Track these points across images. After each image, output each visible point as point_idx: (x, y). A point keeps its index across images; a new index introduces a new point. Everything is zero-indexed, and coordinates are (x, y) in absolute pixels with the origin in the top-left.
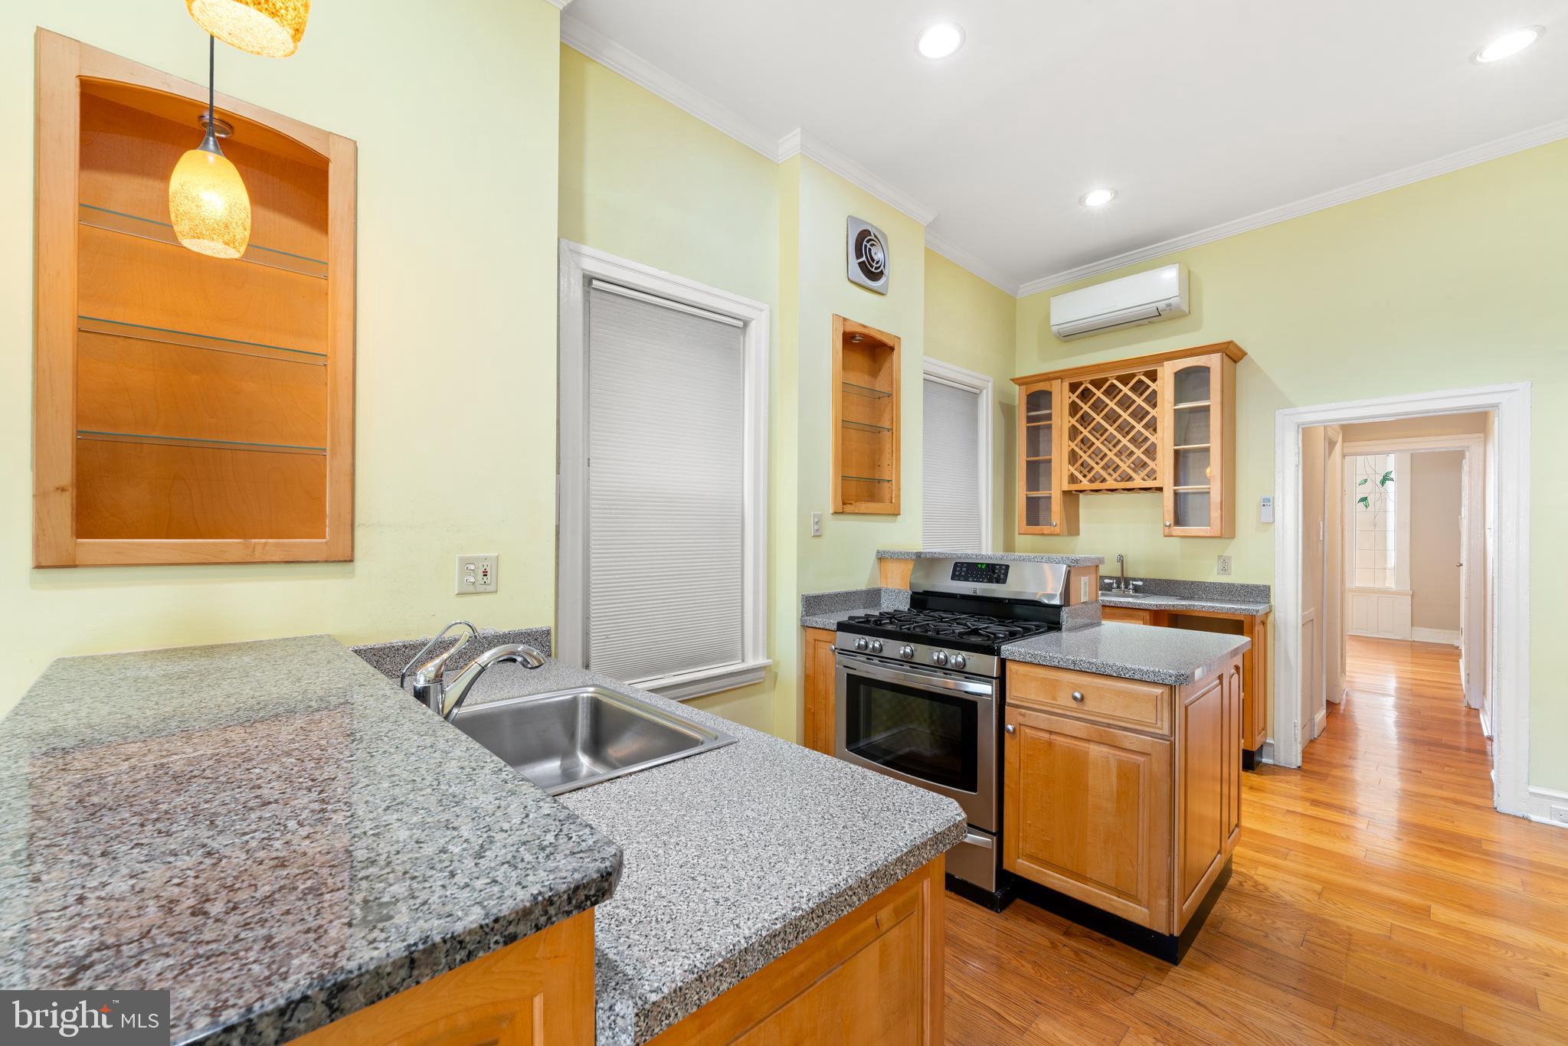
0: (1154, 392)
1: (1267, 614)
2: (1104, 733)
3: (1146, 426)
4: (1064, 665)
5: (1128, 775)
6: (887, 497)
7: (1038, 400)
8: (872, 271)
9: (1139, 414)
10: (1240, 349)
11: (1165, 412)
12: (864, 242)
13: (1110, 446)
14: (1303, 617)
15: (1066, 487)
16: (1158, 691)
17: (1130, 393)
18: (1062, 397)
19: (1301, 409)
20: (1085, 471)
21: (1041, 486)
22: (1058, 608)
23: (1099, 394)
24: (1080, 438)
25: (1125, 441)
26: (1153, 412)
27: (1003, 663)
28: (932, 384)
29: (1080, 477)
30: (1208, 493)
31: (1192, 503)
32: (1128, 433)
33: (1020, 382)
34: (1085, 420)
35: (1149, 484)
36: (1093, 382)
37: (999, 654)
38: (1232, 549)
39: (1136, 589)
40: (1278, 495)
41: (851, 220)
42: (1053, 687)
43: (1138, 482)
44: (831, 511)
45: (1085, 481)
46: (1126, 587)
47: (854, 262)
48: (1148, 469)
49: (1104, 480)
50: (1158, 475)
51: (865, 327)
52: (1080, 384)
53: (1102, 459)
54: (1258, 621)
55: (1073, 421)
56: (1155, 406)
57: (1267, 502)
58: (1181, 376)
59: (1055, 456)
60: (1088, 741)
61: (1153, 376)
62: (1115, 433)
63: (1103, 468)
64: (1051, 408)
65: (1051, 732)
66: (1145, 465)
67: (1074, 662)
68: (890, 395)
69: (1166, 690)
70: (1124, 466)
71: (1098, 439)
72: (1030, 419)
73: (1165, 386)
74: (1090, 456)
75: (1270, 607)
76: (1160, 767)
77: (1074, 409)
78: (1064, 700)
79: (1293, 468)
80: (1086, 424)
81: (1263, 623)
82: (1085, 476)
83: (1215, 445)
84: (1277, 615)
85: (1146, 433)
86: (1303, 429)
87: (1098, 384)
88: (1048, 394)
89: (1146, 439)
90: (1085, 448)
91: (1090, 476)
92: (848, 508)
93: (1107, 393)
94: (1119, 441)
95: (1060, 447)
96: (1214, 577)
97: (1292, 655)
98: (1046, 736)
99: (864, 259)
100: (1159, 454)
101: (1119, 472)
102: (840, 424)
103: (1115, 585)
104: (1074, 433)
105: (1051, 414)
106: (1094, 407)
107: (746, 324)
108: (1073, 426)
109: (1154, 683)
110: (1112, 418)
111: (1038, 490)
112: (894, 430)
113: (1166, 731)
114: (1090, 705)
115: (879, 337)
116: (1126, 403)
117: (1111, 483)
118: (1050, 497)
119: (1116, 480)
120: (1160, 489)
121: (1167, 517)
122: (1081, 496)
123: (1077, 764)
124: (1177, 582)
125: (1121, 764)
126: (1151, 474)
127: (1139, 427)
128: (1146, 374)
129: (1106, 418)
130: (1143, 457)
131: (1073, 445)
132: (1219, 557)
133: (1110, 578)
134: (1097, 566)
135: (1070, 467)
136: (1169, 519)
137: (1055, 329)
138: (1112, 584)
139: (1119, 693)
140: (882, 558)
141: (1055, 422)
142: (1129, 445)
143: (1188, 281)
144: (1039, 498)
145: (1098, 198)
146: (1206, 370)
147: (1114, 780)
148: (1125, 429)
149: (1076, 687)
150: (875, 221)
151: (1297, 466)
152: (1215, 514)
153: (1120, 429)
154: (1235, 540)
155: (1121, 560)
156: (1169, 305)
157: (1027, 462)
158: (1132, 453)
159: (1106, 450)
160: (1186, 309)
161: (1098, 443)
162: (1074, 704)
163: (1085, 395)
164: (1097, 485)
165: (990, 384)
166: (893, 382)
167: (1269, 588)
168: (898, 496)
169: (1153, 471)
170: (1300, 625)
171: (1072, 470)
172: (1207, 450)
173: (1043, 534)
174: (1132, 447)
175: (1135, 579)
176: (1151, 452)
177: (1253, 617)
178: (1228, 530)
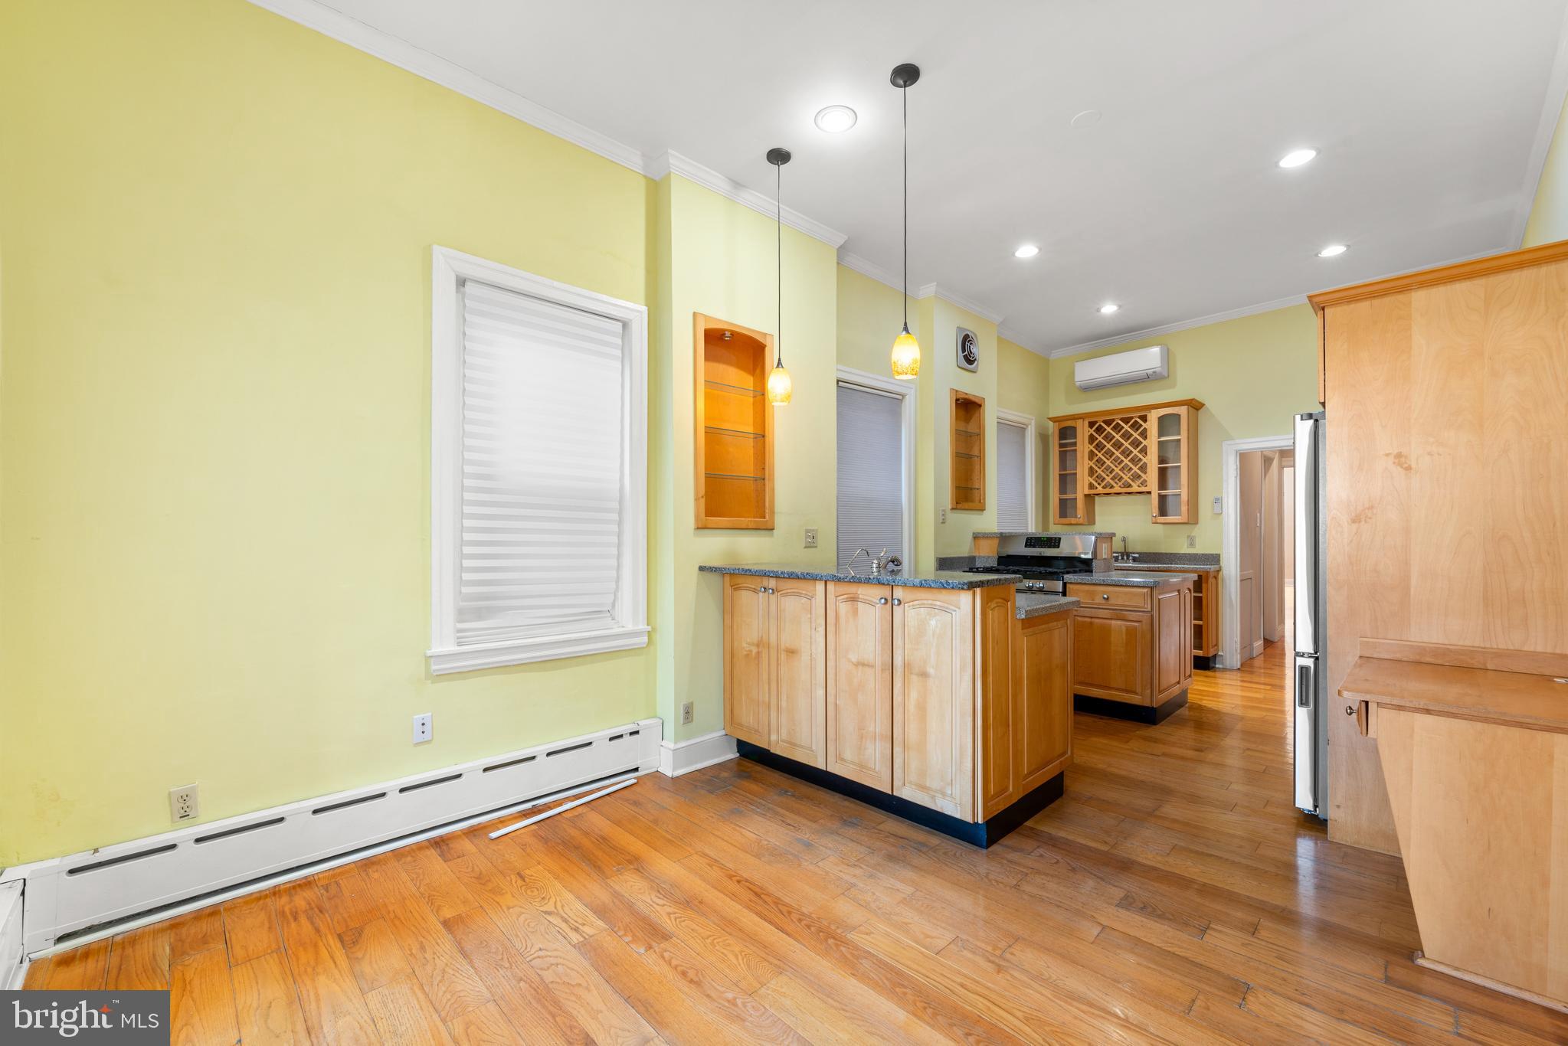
0: (1145, 429)
1: (1218, 571)
2: (1119, 614)
3: (1140, 452)
4: (1099, 583)
5: (1131, 633)
6: (977, 499)
7: (1066, 433)
8: (969, 359)
9: (1136, 444)
10: (1200, 403)
11: (1152, 442)
12: (966, 341)
13: (1116, 464)
14: (1241, 575)
15: (1087, 492)
16: (1145, 590)
17: (1129, 430)
18: (1083, 431)
19: (1237, 441)
20: (1099, 481)
21: (1068, 491)
22: (1091, 560)
23: (1109, 429)
24: (1096, 459)
25: (1126, 461)
26: (1144, 443)
27: (1065, 585)
28: (1002, 425)
29: (1096, 484)
30: (1180, 495)
31: (1170, 502)
32: (1128, 455)
33: (1054, 420)
34: (1099, 447)
35: (1143, 489)
36: (1105, 422)
37: (1063, 580)
38: (1195, 530)
39: (1135, 560)
40: (1224, 495)
41: (959, 329)
42: (1092, 594)
43: (1135, 488)
44: (950, 507)
45: (1100, 488)
46: (1128, 559)
47: (961, 355)
48: (1142, 479)
49: (1112, 487)
50: (1148, 483)
51: (966, 394)
52: (1096, 422)
53: (1111, 473)
54: (1211, 575)
55: (1091, 447)
56: (1145, 438)
57: (1218, 501)
58: (1162, 420)
59: (1079, 471)
60: (1112, 619)
61: (1144, 419)
62: (1120, 455)
63: (1111, 479)
64: (1076, 438)
65: (1091, 618)
66: (1139, 477)
67: (1103, 580)
68: (979, 435)
69: (1149, 590)
70: (1126, 478)
71: (1108, 459)
72: (1061, 446)
73: (1152, 426)
74: (1103, 471)
75: (1220, 567)
76: (1146, 627)
77: (1092, 439)
78: (1098, 600)
79: (1233, 478)
80: (1099, 449)
81: (1216, 578)
82: (1099, 484)
83: (1184, 464)
84: (1224, 572)
85: (1140, 456)
86: (1240, 454)
87: (1108, 423)
88: (1074, 429)
89: (1140, 460)
90: (1099, 465)
91: (1103, 484)
92: (959, 506)
93: (1114, 428)
94: (1122, 461)
95: (1082, 466)
96: (1184, 549)
97: (1233, 597)
98: (1089, 620)
99: (966, 352)
100: (1149, 470)
101: (1123, 481)
102: (954, 454)
103: (1120, 558)
104: (1092, 455)
105: (1076, 442)
106: (1105, 438)
107: (903, 396)
108: (1091, 450)
109: (1143, 587)
110: (1118, 445)
111: (1066, 494)
112: (981, 457)
113: (1149, 609)
114: (1112, 601)
115: (973, 399)
116: (1127, 436)
117: (1117, 489)
118: (1076, 499)
119: (1120, 487)
120: (1150, 493)
121: (1154, 511)
122: (1097, 498)
123: (1106, 631)
124: (1161, 554)
125: (1127, 628)
126: (1144, 483)
127: (1135, 452)
128: (1140, 417)
129: (1114, 445)
130: (1138, 471)
131: (1091, 464)
132: (1188, 537)
133: (1117, 553)
134: (1111, 538)
135: (1090, 478)
136: (1156, 512)
137: (1078, 384)
138: (1118, 557)
139: (1126, 593)
140: (977, 537)
141: (1079, 447)
142: (1129, 464)
143: (1167, 356)
144: (1067, 499)
145: (1109, 309)
146: (1178, 416)
147: (1124, 637)
148: (1126, 453)
149: (1105, 593)
150: (971, 327)
151: (1236, 477)
152: (1184, 508)
153: (1123, 453)
154: (1197, 526)
155: (1124, 540)
156: (1154, 372)
157: (1060, 475)
158: (1131, 469)
159: (1114, 467)
160: (1166, 375)
161: (1108, 462)
162: (1104, 602)
163: (1100, 430)
164: (1108, 490)
165: (1033, 421)
166: (981, 427)
167: (1219, 555)
168: (984, 499)
169: (1145, 481)
170: (1239, 579)
171: (1091, 480)
172: (1179, 467)
173: (1071, 524)
174: (1131, 465)
175: (1134, 553)
176: (1144, 468)
177: (1208, 573)
178: (1193, 519)
